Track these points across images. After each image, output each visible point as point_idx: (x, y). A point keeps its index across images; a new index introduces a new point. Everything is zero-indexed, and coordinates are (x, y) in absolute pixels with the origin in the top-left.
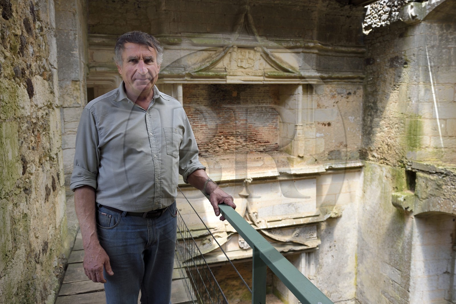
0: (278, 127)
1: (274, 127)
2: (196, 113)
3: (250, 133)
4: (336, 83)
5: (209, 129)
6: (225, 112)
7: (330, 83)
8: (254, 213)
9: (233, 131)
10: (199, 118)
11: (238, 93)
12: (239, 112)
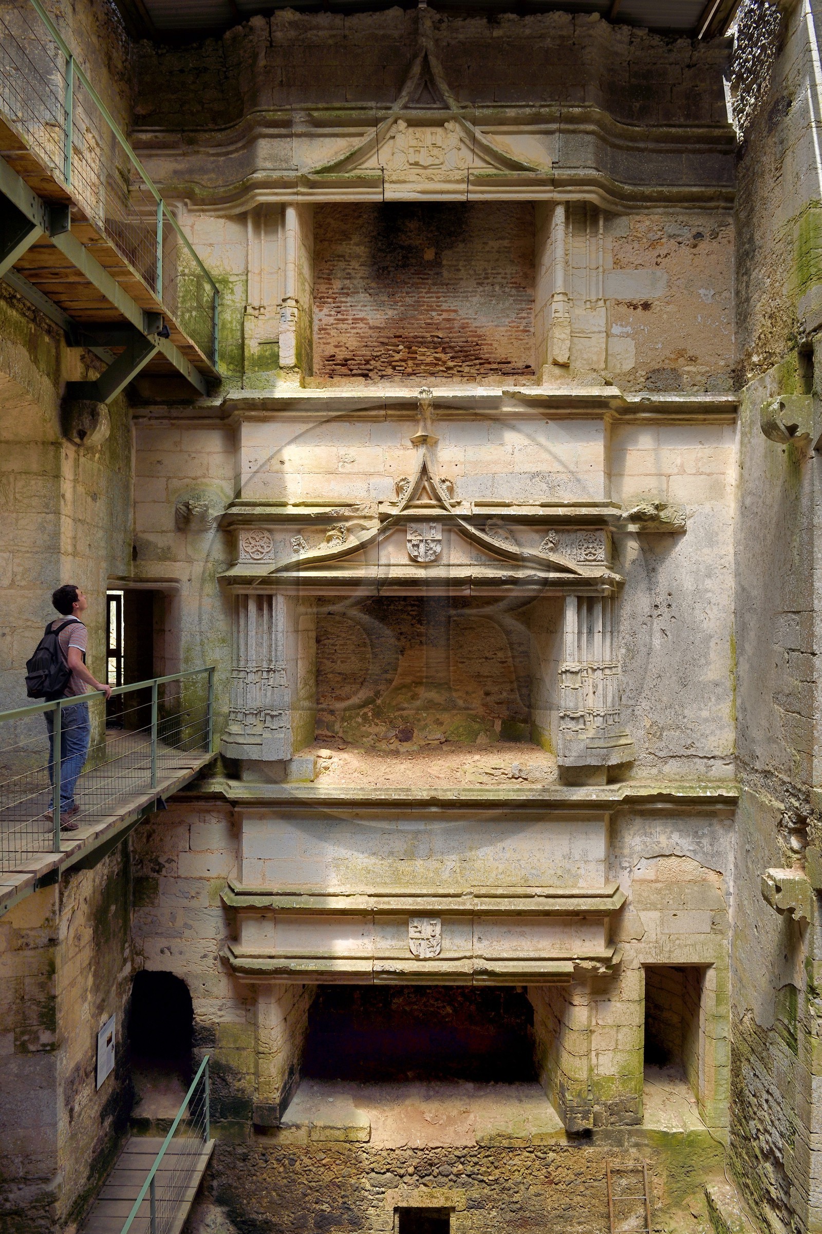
0: (532, 330)
1: (522, 328)
2: (343, 294)
3: (464, 339)
4: (660, 210)
5: (370, 328)
6: (407, 293)
7: (646, 211)
8: (444, 481)
9: (425, 334)
10: (348, 304)
11: (436, 254)
12: (438, 292)
